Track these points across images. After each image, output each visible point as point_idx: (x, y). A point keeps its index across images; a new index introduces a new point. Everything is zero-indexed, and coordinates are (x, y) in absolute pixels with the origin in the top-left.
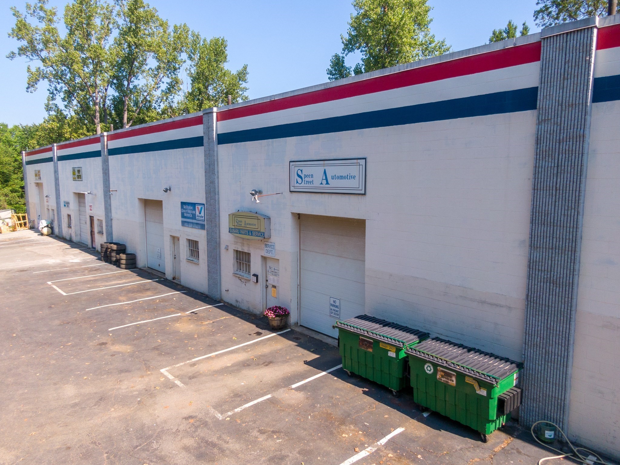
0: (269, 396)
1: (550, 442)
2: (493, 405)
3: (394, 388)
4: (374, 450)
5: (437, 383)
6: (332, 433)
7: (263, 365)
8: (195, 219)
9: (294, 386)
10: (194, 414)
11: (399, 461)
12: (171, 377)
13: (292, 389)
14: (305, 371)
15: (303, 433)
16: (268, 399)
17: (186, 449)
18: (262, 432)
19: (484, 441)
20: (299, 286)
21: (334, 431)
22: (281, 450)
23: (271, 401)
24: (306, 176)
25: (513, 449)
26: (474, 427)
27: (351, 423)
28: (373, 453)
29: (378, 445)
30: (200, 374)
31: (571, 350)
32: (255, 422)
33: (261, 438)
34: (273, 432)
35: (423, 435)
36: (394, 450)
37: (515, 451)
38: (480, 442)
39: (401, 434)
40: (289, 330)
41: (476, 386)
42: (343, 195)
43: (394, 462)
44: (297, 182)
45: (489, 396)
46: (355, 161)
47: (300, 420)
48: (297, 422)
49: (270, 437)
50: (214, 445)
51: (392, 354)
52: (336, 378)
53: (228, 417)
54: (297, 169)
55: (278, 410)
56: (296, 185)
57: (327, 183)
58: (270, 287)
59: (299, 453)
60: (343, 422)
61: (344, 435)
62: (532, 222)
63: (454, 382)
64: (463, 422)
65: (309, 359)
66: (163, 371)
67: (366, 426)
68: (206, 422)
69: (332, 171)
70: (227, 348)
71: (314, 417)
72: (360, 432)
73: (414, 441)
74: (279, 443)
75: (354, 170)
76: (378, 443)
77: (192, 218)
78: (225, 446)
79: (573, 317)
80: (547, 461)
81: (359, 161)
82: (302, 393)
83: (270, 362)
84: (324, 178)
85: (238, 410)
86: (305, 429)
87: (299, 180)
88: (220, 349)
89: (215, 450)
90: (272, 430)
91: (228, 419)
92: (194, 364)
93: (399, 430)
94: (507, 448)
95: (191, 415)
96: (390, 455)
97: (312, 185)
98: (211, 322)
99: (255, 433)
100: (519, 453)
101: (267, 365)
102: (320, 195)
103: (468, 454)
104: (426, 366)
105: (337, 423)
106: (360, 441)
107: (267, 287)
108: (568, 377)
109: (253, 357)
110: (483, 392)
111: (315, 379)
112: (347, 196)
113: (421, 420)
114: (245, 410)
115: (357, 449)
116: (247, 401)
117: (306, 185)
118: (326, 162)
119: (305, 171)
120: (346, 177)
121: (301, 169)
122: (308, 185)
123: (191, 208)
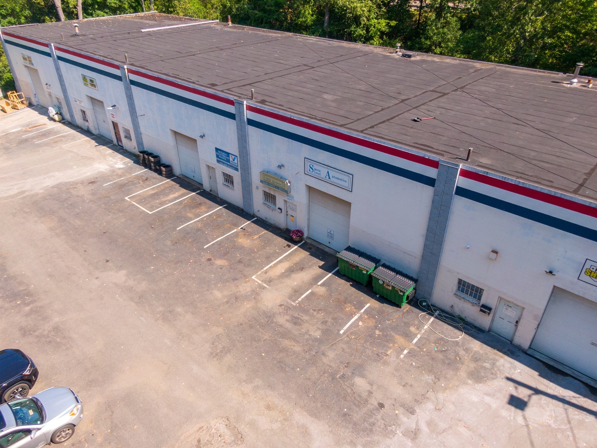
0: (310, 291)
1: (424, 306)
2: (405, 298)
3: (365, 284)
4: (360, 315)
5: (383, 287)
6: (342, 309)
7: (300, 271)
8: (229, 162)
9: (319, 283)
10: (282, 303)
11: (369, 319)
12: (260, 282)
13: (319, 285)
14: (321, 273)
15: (331, 310)
16: (310, 293)
17: (287, 320)
18: (314, 310)
19: (400, 308)
20: (309, 219)
21: (343, 308)
22: (325, 319)
23: (312, 293)
24: (315, 170)
25: (410, 310)
26: (397, 303)
27: (349, 303)
28: (359, 317)
29: (360, 313)
30: (273, 279)
31: (436, 277)
32: (309, 305)
33: (315, 313)
34: (319, 310)
35: (377, 307)
36: (367, 314)
37: (411, 311)
38: (399, 308)
39: (369, 307)
40: (304, 241)
41: (399, 291)
42: (339, 187)
43: (367, 320)
45: (404, 295)
46: (346, 174)
47: (327, 303)
48: (327, 304)
49: (318, 313)
50: (298, 318)
51: (365, 272)
52: (337, 277)
53: (297, 304)
54: (309, 164)
55: (317, 299)
56: (308, 171)
57: (329, 178)
58: (289, 216)
59: (332, 319)
60: (345, 303)
61: (347, 309)
62: (427, 231)
63: (391, 289)
64: (393, 301)
65: (321, 265)
66: (253, 277)
67: (354, 304)
68: (289, 307)
69: (332, 173)
70: (277, 259)
71: (333, 301)
72: (353, 307)
73: (374, 310)
74: (323, 315)
75: (346, 178)
76: (361, 312)
77: (227, 161)
78: (302, 318)
79: (438, 267)
80: (422, 315)
81: (349, 175)
82: (324, 287)
83: (303, 268)
84: (327, 175)
85: (300, 299)
86: (331, 308)
87: (311, 170)
88: (273, 259)
89: (299, 321)
90: (318, 309)
91: (298, 305)
92: (266, 272)
93: (368, 305)
94: (408, 310)
95: (281, 303)
96: (366, 317)
97: (319, 176)
98: (258, 237)
99: (312, 311)
100: (412, 312)
101: (302, 270)
102: (324, 182)
103: (394, 314)
104: (379, 281)
105: (343, 303)
106: (354, 311)
107: (287, 215)
108: (434, 285)
109: (292, 265)
110: (402, 294)
111: (327, 279)
112: (341, 189)
113: (376, 299)
114: (303, 299)
115: (353, 316)
116: (302, 294)
117: (315, 174)
118: (328, 167)
119: (316, 167)
120: (341, 180)
121: (313, 164)
122: (316, 174)
123: (225, 155)
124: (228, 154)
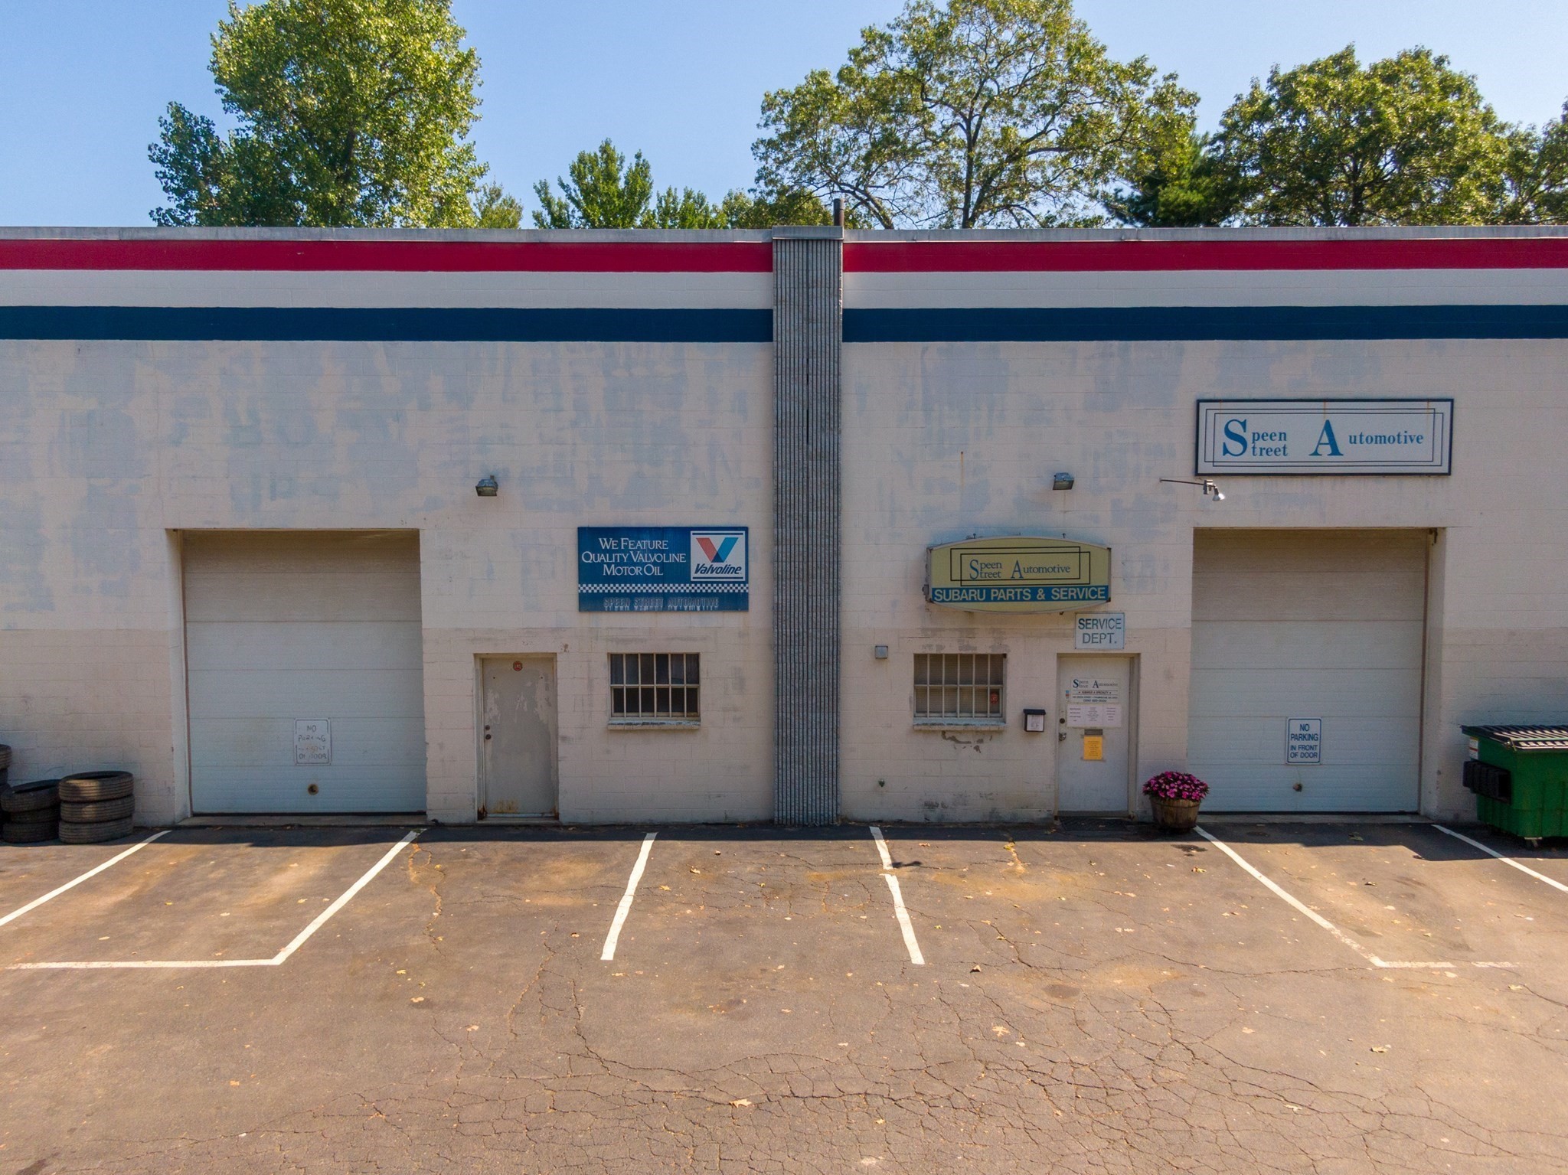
8: (683, 581)
24: (1257, 436)
40: (1196, 825)
42: (1381, 479)
44: (1226, 451)
46: (1424, 404)
54: (1222, 420)
56: (1219, 457)
57: (1335, 451)
58: (1074, 735)
69: (1345, 426)
75: (1418, 423)
77: (659, 580)
81: (1432, 405)
84: (1325, 439)
87: (1235, 447)
97: (1282, 458)
98: (1024, 864)
102: (1306, 481)
107: (1063, 738)
112: (1393, 481)
117: (1258, 458)
118: (1329, 405)
119: (1257, 423)
120: (1395, 439)
121: (1242, 418)
122: (1265, 458)
123: (657, 544)
124: (679, 536)
